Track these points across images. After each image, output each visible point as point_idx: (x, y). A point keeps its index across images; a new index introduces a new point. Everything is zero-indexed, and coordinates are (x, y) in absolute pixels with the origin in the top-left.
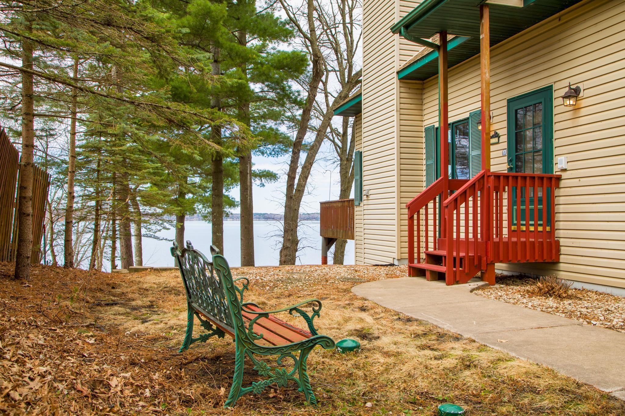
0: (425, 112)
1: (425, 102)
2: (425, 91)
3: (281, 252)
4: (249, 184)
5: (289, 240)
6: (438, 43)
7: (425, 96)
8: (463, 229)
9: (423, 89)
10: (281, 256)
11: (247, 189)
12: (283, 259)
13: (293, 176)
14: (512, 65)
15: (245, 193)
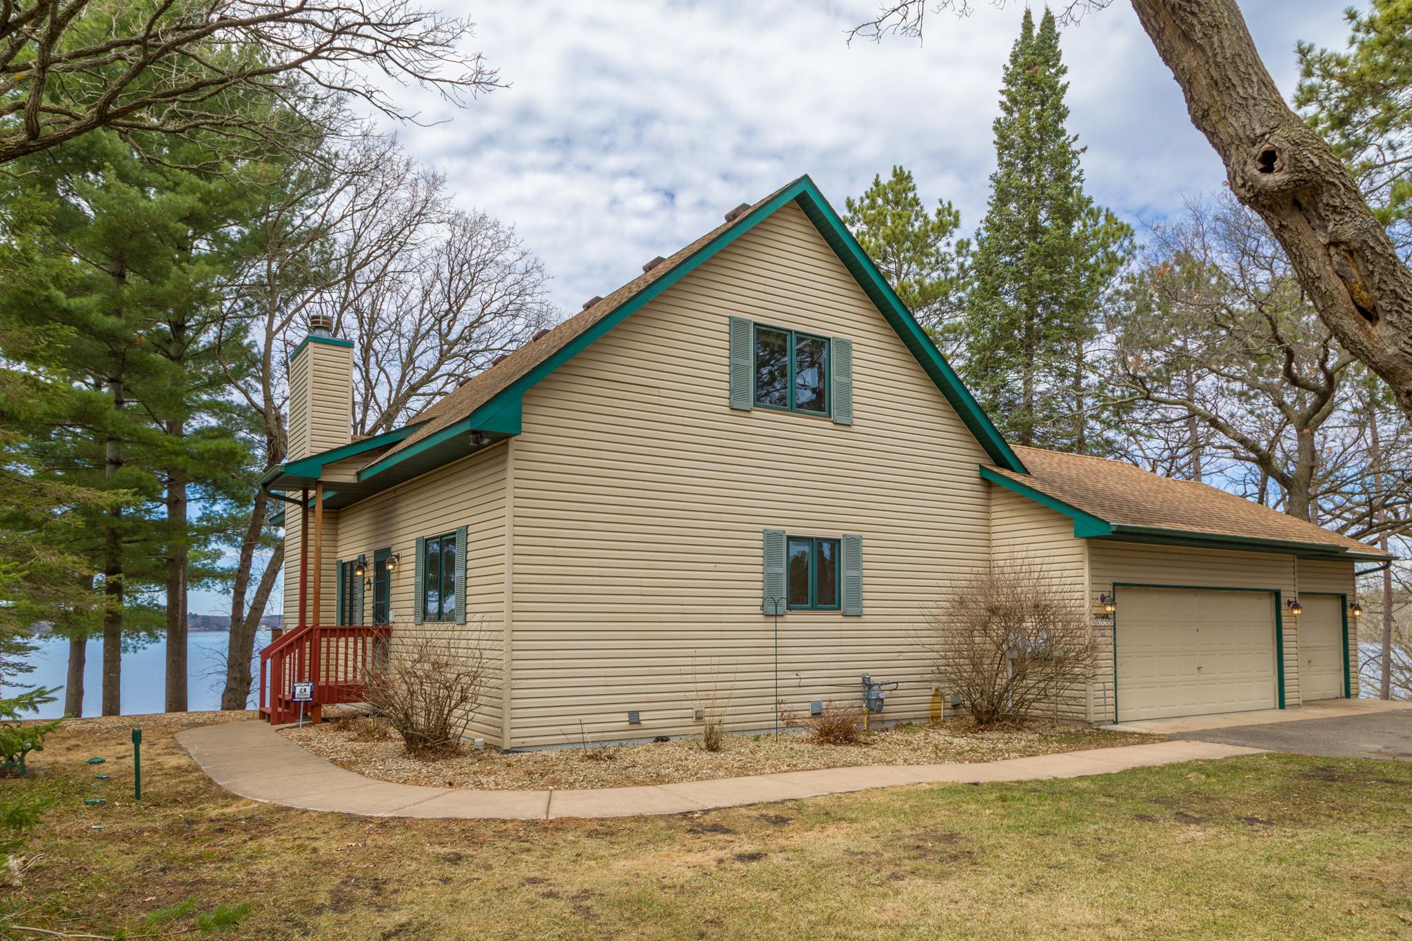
0: (339, 543)
1: (339, 532)
2: (340, 521)
3: (223, 695)
4: (181, 598)
5: (235, 678)
6: (300, 499)
7: (340, 526)
8: (341, 669)
9: (338, 518)
10: (223, 702)
11: (178, 605)
12: (226, 704)
13: (241, 590)
14: (381, 519)
15: (174, 612)
